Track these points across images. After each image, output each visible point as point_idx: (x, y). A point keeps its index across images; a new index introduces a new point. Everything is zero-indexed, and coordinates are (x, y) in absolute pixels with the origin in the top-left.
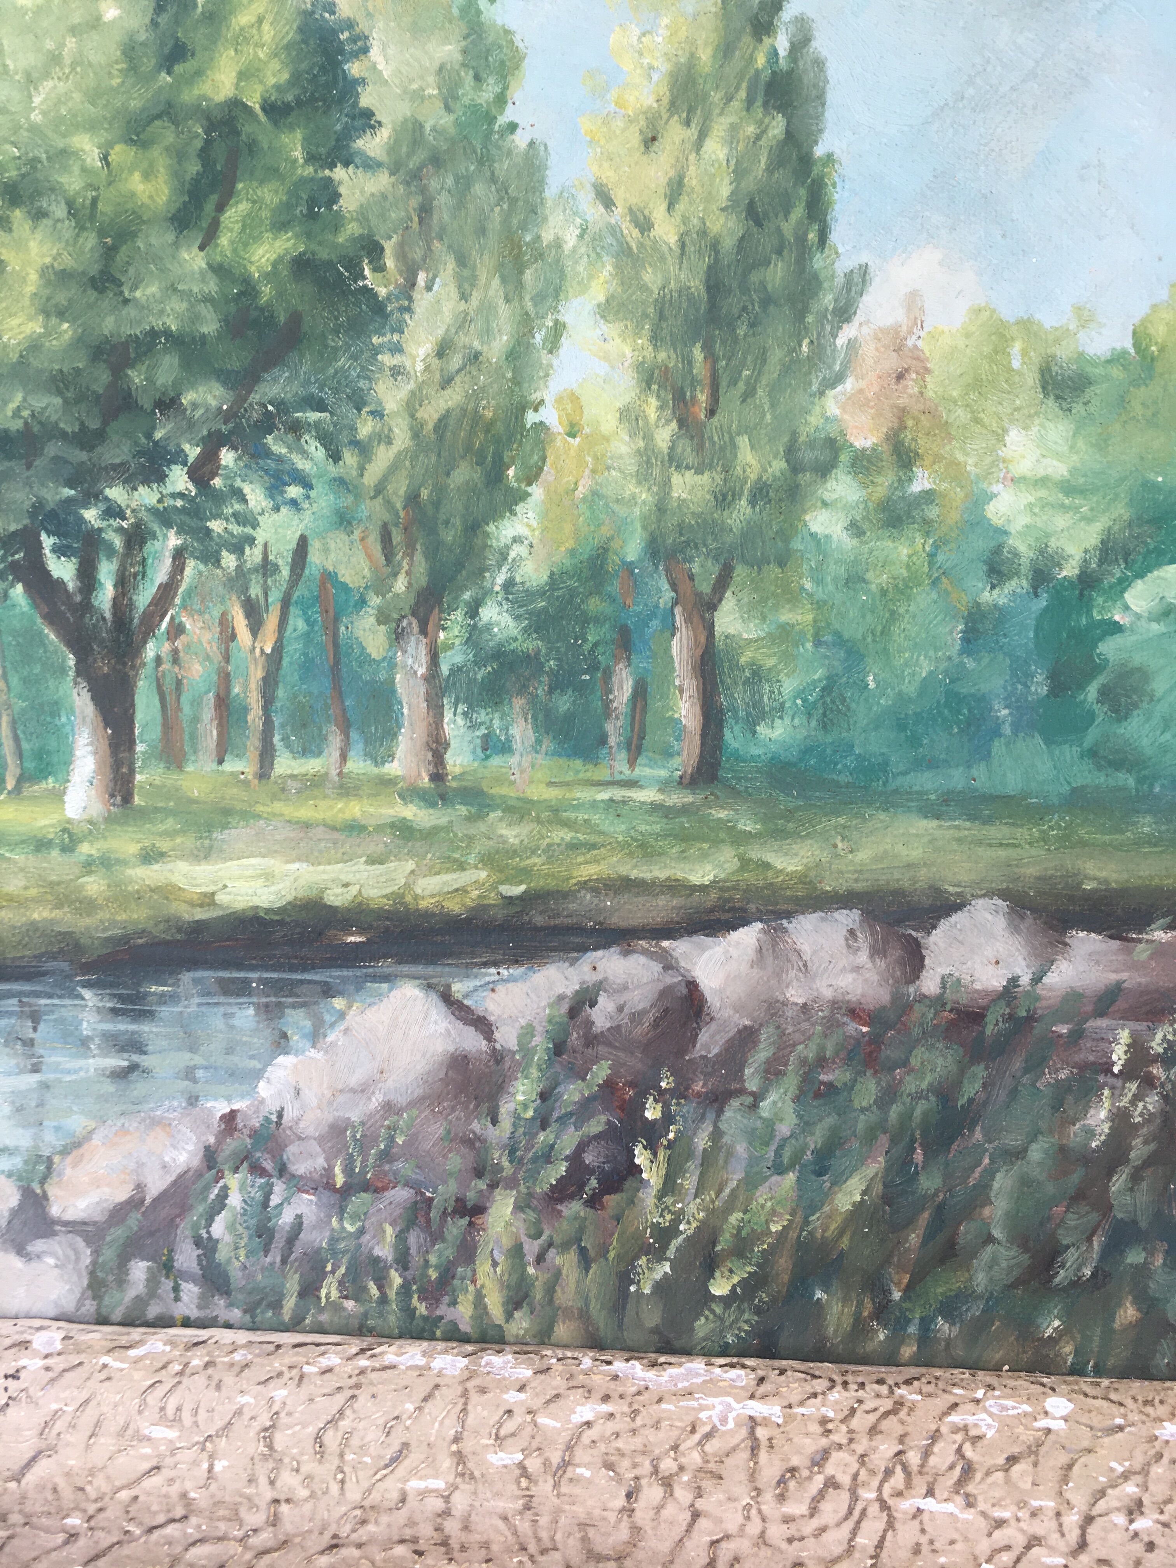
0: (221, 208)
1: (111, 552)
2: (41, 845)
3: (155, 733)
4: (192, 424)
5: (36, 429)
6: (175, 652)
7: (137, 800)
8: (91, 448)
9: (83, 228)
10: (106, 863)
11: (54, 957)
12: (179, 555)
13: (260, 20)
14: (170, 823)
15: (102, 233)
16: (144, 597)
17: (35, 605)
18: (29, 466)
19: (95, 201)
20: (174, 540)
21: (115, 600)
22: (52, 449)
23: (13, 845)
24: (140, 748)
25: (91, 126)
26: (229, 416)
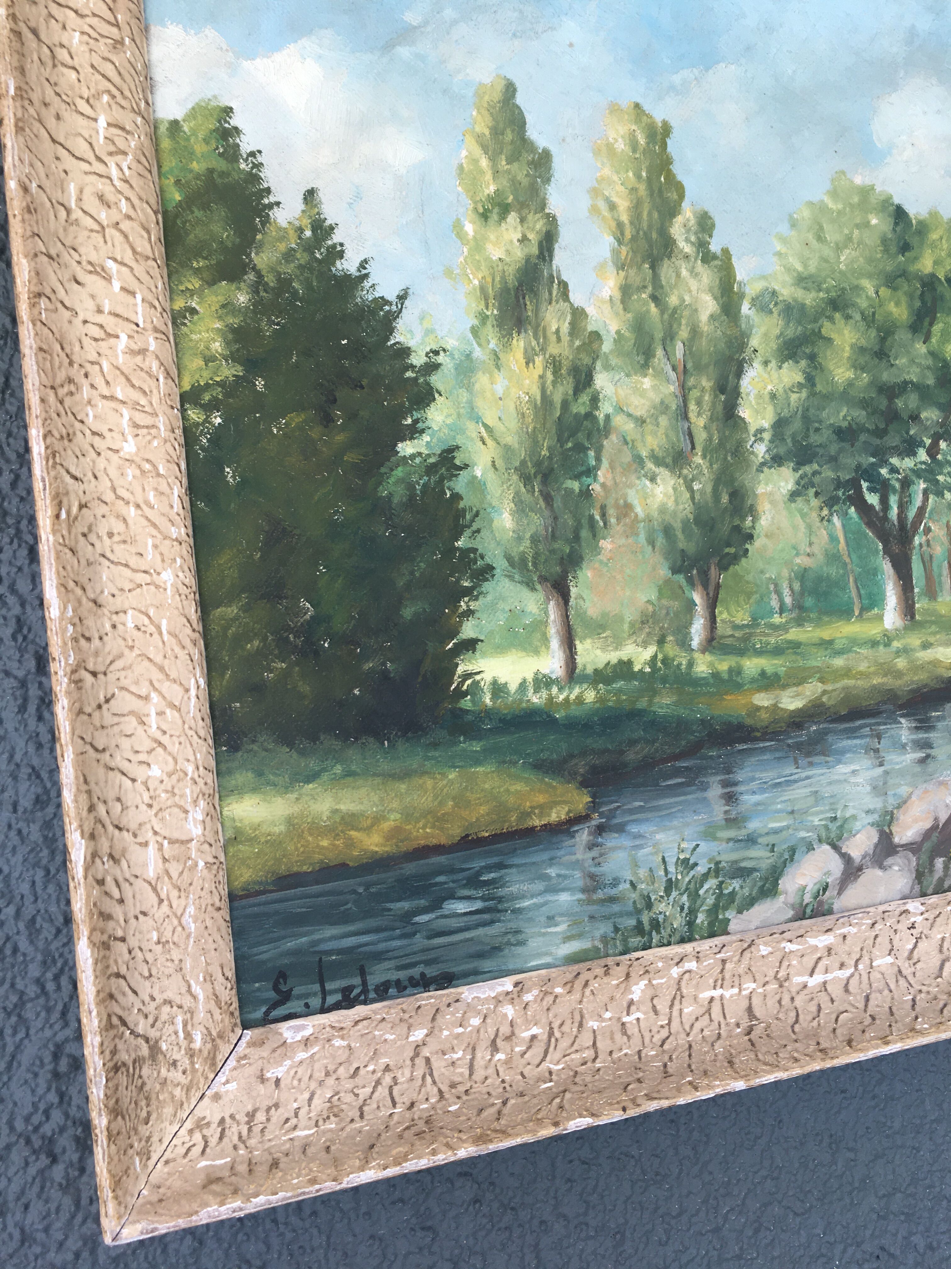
0: (931, 324)
1: (894, 491)
2: (874, 644)
3: (923, 582)
4: (926, 428)
5: (854, 426)
6: (928, 541)
7: (917, 617)
8: (881, 438)
9: (869, 327)
10: (905, 651)
11: (885, 703)
12: (926, 492)
13: (941, 238)
14: (934, 628)
15: (879, 330)
16: (911, 514)
17: (861, 518)
18: (852, 446)
19: (874, 314)
20: (923, 485)
21: (898, 514)
22: (863, 437)
23: (860, 645)
24: (916, 590)
25: (870, 276)
26: (942, 425)
